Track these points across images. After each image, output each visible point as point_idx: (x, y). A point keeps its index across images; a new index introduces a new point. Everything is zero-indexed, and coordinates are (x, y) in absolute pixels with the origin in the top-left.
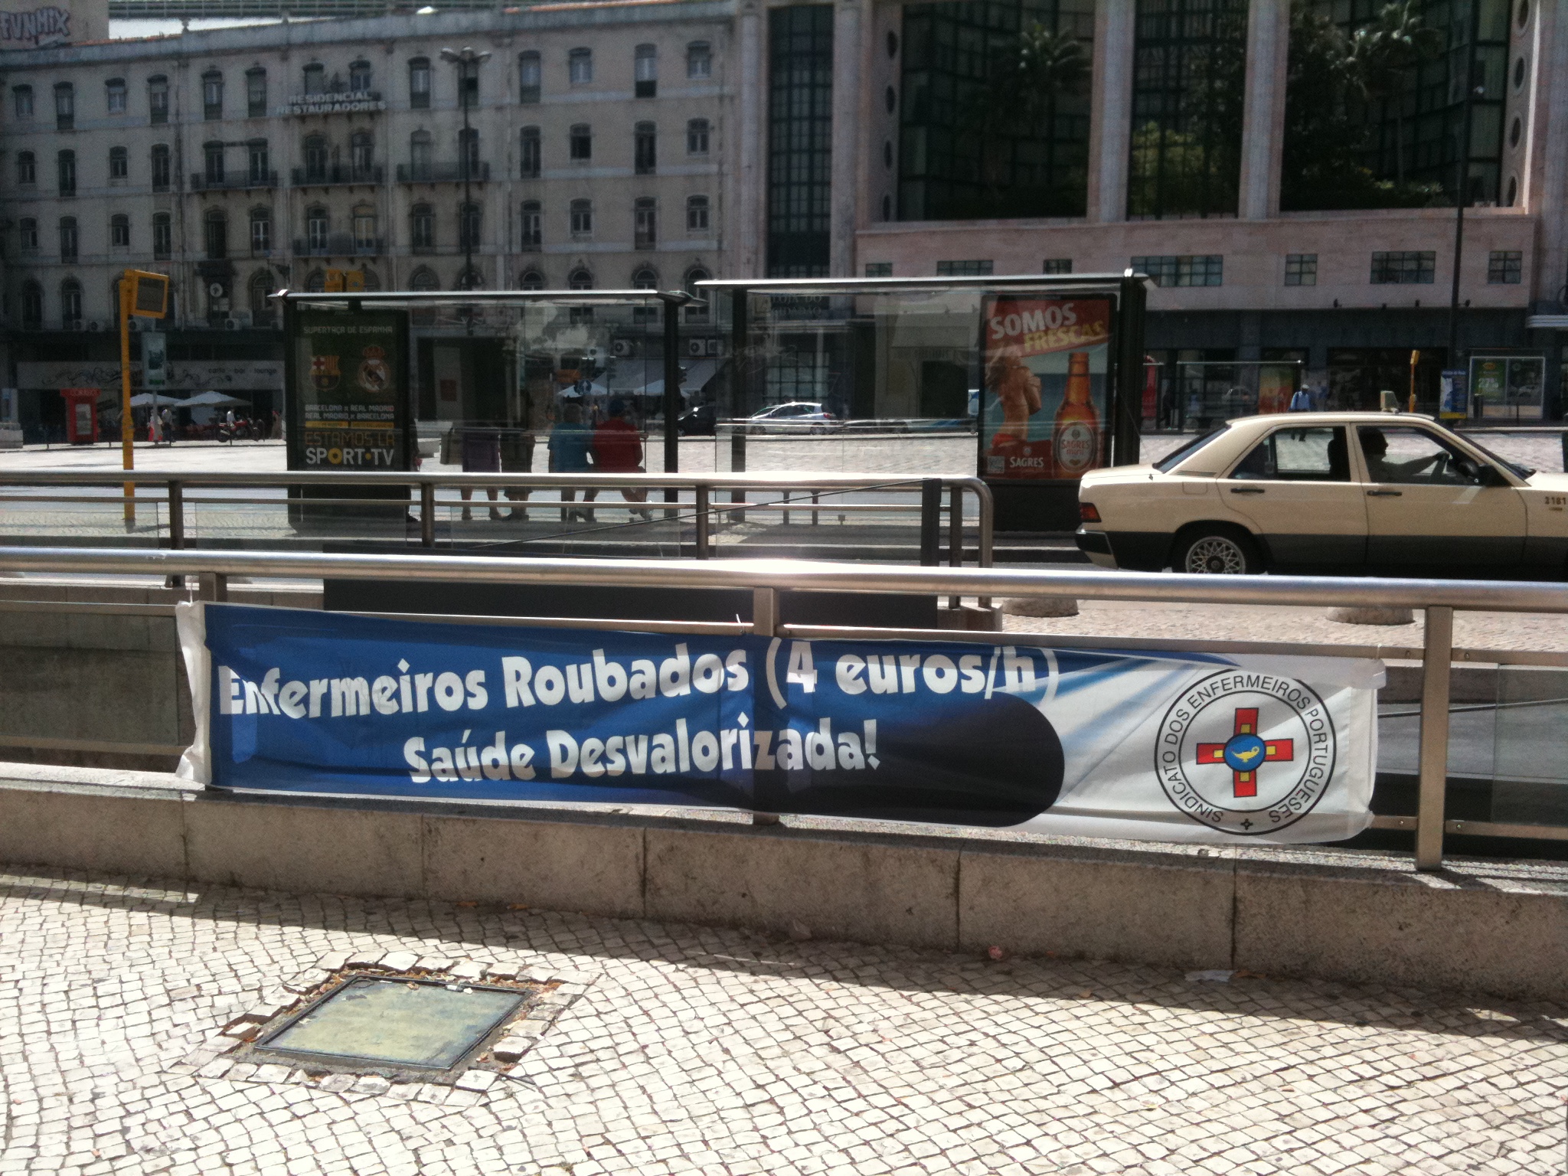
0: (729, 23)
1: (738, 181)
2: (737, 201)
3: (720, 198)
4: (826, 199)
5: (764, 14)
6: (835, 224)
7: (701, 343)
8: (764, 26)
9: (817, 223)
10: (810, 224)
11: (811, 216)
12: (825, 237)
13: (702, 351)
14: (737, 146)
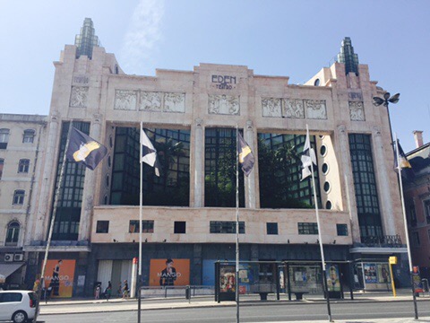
0: (44, 124)
1: (40, 185)
2: (39, 194)
3: (31, 191)
4: (80, 195)
5: (60, 122)
6: (84, 205)
7: (11, 256)
8: (60, 127)
9: (75, 203)
10: (72, 204)
11: (73, 200)
12: (79, 210)
13: (11, 260)
14: (42, 171)
